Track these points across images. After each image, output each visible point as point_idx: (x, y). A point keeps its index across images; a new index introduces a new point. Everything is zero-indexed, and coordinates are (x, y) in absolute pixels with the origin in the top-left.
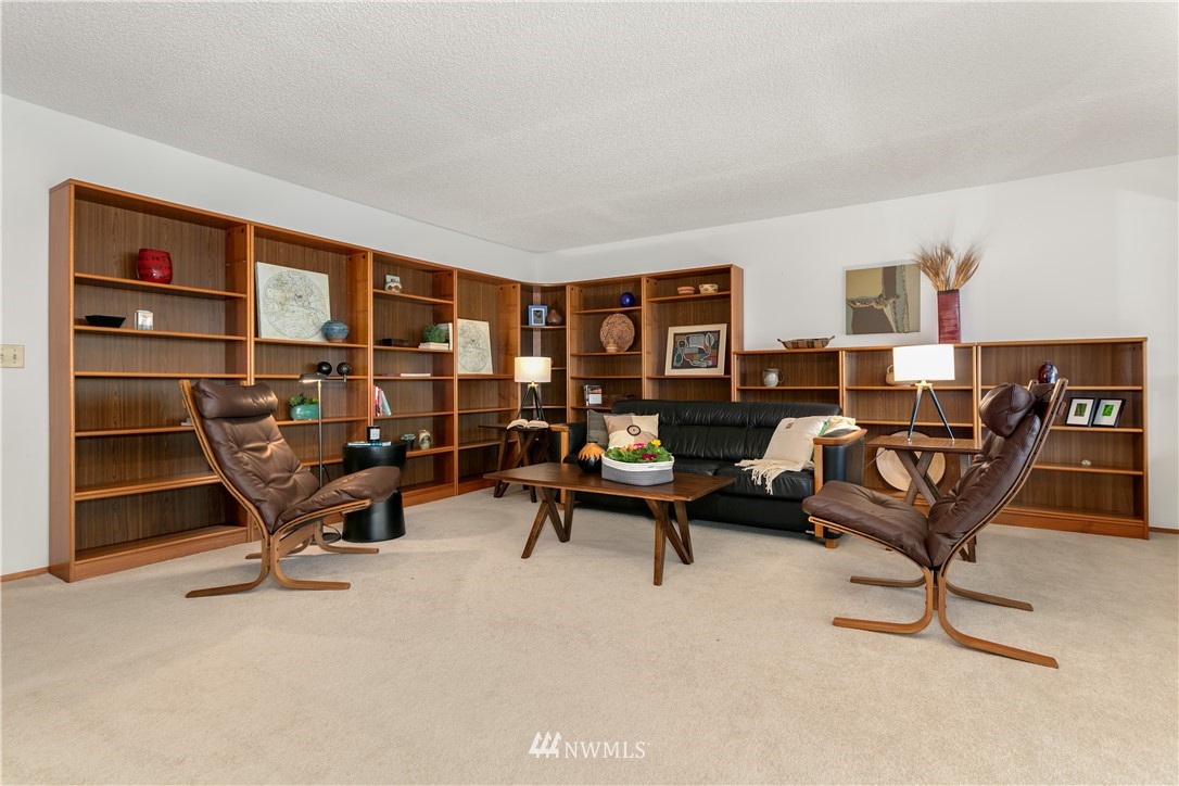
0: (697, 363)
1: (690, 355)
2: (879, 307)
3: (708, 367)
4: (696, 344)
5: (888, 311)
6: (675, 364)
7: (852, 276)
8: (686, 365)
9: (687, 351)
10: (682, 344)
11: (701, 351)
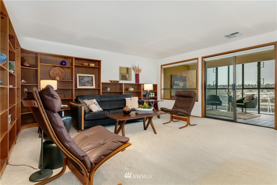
0: (87, 85)
1: (85, 83)
2: (126, 75)
3: (90, 86)
4: (86, 80)
5: (127, 76)
6: (80, 85)
7: (121, 68)
8: (84, 85)
9: (83, 81)
10: (82, 79)
11: (88, 81)
